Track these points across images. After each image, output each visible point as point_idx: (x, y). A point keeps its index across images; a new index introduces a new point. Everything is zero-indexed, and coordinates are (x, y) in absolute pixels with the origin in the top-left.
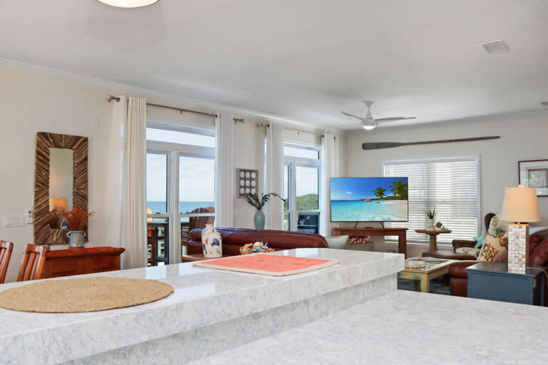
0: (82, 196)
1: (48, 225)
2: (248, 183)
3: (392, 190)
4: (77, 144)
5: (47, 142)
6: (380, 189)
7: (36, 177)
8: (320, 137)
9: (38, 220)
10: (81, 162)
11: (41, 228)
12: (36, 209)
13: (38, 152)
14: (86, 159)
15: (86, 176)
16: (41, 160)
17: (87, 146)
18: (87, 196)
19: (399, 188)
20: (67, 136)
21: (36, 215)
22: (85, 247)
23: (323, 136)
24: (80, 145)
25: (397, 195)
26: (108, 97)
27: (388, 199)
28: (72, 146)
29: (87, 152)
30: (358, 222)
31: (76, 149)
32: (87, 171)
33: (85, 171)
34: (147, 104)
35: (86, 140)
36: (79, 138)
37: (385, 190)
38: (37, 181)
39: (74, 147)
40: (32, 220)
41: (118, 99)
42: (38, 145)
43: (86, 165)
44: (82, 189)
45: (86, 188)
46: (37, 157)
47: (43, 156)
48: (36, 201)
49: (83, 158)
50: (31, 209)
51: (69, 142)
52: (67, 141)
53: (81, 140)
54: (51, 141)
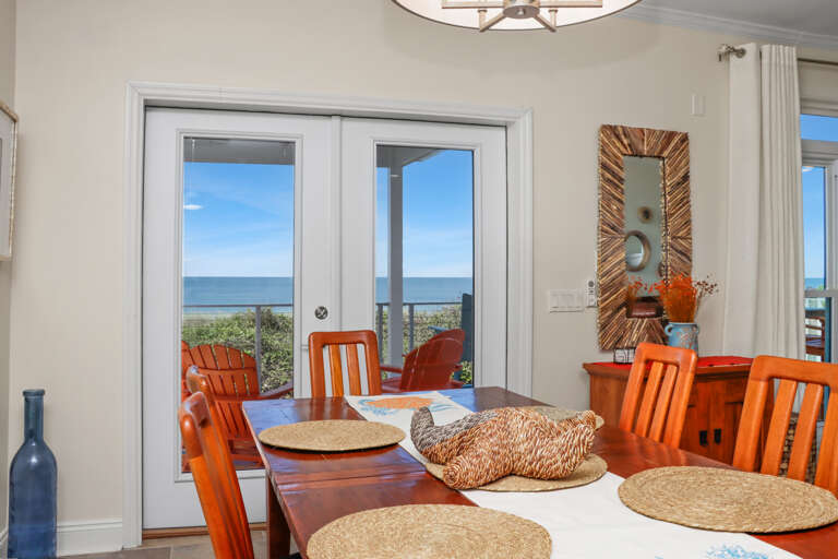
0: (680, 252)
1: (625, 309)
4: (670, 148)
5: (618, 144)
7: (603, 215)
9: (606, 300)
10: (678, 185)
11: (612, 315)
12: (601, 277)
13: (603, 165)
14: (686, 178)
15: (689, 211)
16: (608, 181)
17: (688, 151)
18: (690, 251)
20: (651, 132)
21: (604, 289)
24: (675, 149)
26: (724, 49)
28: (662, 151)
29: (688, 162)
31: (669, 157)
32: (689, 201)
33: (685, 201)
34: (799, 60)
35: (685, 139)
36: (671, 135)
38: (603, 221)
39: (665, 154)
40: (594, 299)
41: (741, 53)
42: (602, 150)
43: (687, 191)
44: (682, 238)
45: (688, 237)
46: (602, 175)
47: (614, 174)
48: (603, 261)
49: (681, 174)
50: (594, 279)
51: (656, 144)
52: (653, 140)
53: (676, 139)
54: (625, 142)
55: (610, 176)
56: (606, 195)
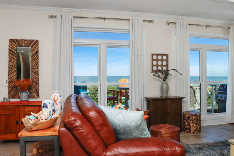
0: (35, 72)
2: (160, 63)
4: (32, 44)
5: (14, 44)
7: (9, 63)
9: (10, 85)
10: (34, 54)
11: (12, 89)
12: (9, 79)
13: (10, 50)
14: (37, 52)
15: (38, 61)
16: (11, 54)
17: (38, 45)
18: (38, 72)
20: (25, 40)
21: (9, 83)
22: (29, 101)
23: (230, 28)
24: (33, 45)
28: (29, 45)
29: (38, 48)
31: (31, 47)
32: (38, 58)
35: (37, 41)
36: (33, 41)
38: (9, 65)
39: (31, 46)
40: (7, 84)
41: (56, 17)
42: (9, 46)
43: (38, 55)
44: (35, 68)
45: (37, 68)
46: (9, 52)
48: (9, 75)
49: (35, 51)
50: (7, 80)
51: (27, 43)
52: (26, 43)
53: (34, 42)
54: (17, 43)
55: (12, 53)
56: (10, 57)
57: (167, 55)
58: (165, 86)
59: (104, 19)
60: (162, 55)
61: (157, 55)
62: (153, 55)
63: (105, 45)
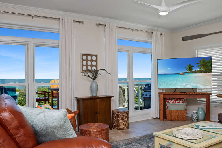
2: (89, 63)
3: (199, 66)
6: (190, 65)
8: (151, 33)
19: (203, 65)
23: (152, 33)
25: (202, 69)
27: (195, 72)
30: (176, 88)
37: (193, 66)
57: (96, 56)
58: (94, 85)
59: (33, 16)
60: (92, 56)
61: (87, 55)
62: (83, 55)
63: (34, 44)
